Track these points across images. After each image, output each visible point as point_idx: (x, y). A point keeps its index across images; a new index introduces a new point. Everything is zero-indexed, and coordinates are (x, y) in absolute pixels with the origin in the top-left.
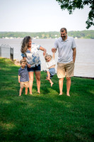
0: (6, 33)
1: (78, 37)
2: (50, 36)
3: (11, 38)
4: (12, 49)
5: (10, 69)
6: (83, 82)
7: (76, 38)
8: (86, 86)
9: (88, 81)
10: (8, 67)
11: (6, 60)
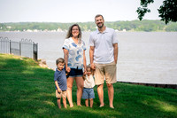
0: (29, 24)
1: (127, 29)
2: (89, 28)
3: (36, 31)
4: (35, 46)
5: (33, 73)
6: (132, 89)
7: (124, 30)
8: (136, 94)
9: (139, 88)
10: (29, 70)
11: (27, 60)
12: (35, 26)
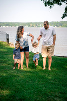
1: (58, 26)
2: (36, 26)
3: (7, 27)
4: (7, 35)
5: (6, 50)
6: (61, 59)
7: (56, 27)
8: (63, 62)
10: (4, 49)
11: (3, 43)
12: (7, 24)
